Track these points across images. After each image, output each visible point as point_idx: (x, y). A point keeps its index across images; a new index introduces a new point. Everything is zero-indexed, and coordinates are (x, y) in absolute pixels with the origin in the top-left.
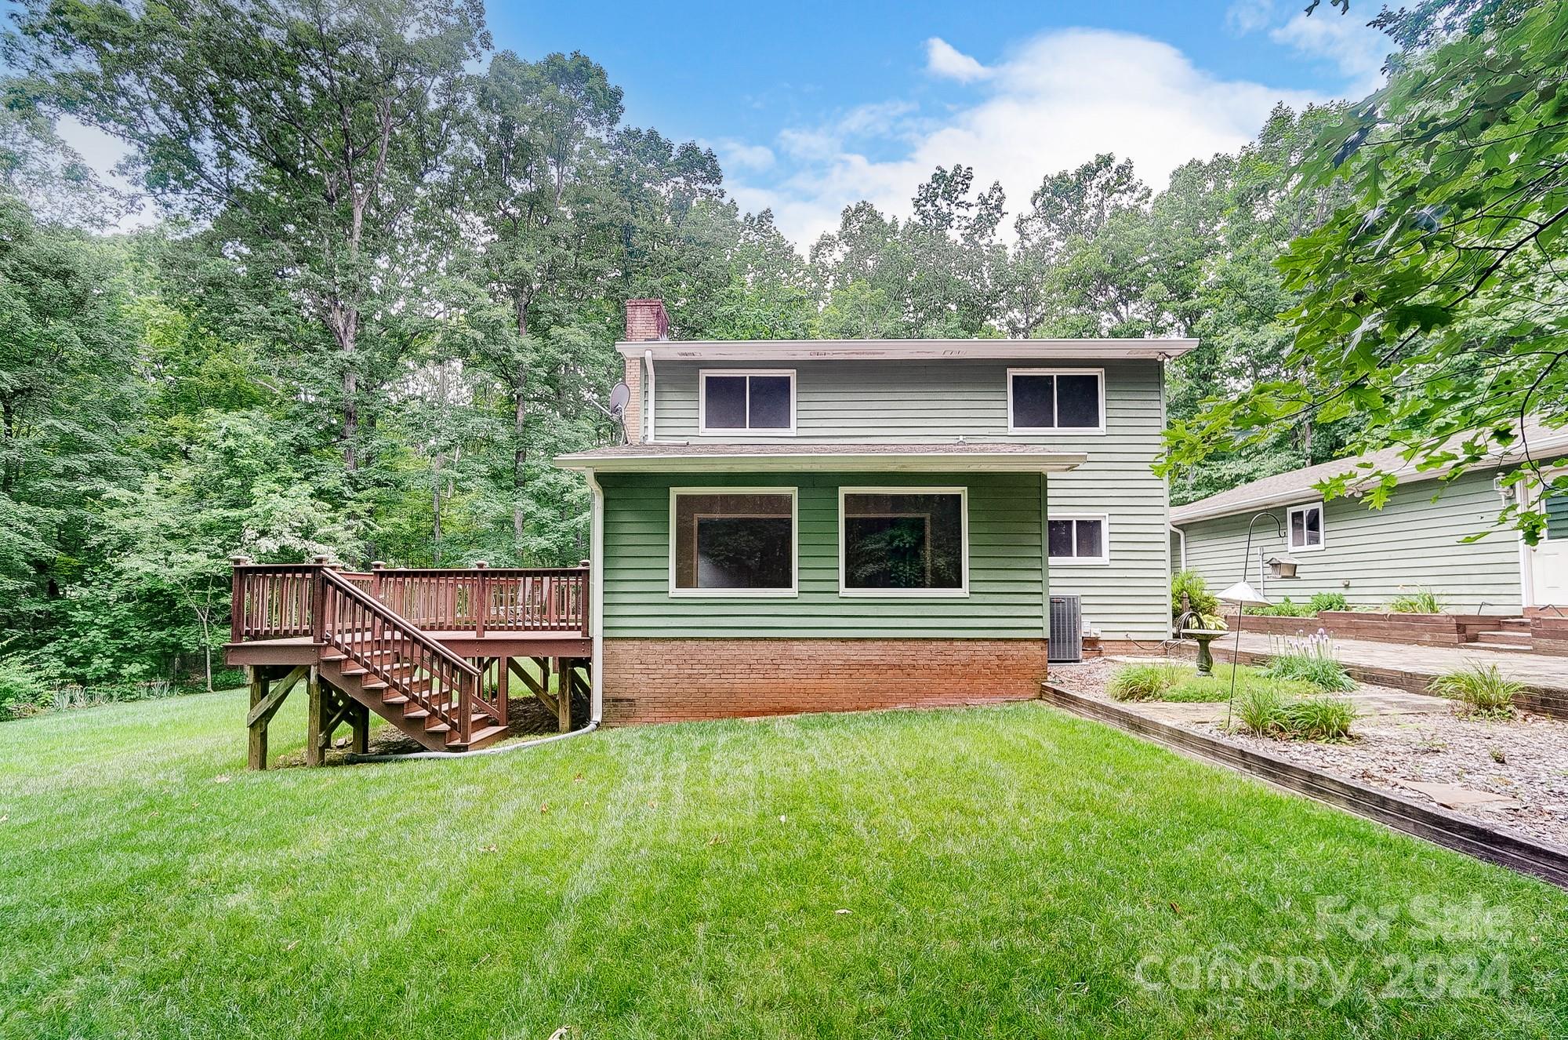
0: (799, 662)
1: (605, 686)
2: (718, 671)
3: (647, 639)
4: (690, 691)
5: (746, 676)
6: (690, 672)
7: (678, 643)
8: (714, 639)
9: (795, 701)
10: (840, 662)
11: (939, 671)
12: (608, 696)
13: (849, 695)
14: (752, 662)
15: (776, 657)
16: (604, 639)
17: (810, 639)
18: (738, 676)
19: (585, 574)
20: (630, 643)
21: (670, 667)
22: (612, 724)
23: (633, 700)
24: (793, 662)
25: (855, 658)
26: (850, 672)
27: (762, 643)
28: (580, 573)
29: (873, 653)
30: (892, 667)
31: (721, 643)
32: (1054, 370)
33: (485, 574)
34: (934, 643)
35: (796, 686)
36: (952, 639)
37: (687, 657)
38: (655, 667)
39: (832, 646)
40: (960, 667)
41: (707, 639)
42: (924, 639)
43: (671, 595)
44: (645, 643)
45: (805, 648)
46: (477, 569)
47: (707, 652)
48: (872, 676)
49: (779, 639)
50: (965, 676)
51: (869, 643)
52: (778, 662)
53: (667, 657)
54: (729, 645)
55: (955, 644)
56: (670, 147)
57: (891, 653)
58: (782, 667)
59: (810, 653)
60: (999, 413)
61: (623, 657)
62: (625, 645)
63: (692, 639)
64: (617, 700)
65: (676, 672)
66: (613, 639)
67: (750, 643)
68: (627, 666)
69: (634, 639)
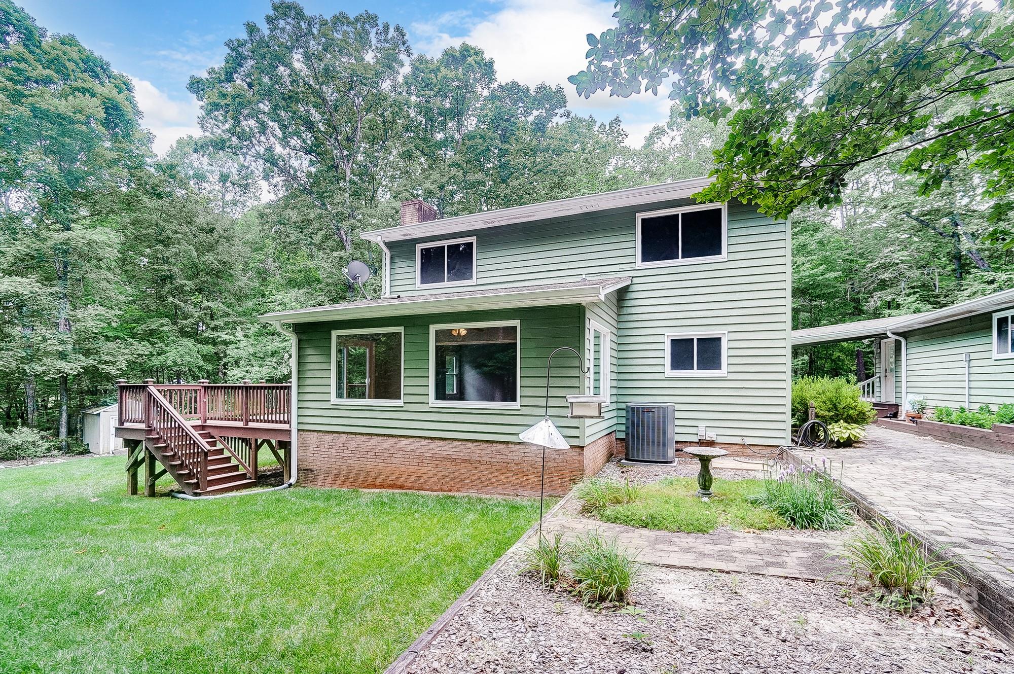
0: (404, 453)
1: (299, 460)
2: (358, 456)
3: (320, 431)
4: (342, 467)
5: (374, 460)
6: (343, 455)
7: (336, 435)
8: (355, 434)
9: (402, 481)
10: (430, 455)
11: (497, 467)
12: (301, 467)
13: (436, 480)
14: (377, 451)
15: (391, 448)
16: (299, 430)
17: (412, 437)
18: (369, 460)
19: (289, 388)
20: (312, 433)
21: (332, 450)
22: (303, 485)
23: (313, 471)
24: (401, 452)
25: (440, 452)
26: (437, 462)
27: (383, 438)
28: (286, 388)
29: (451, 449)
30: (465, 461)
31: (360, 436)
32: (679, 209)
33: (247, 388)
34: (494, 445)
35: (402, 470)
36: (508, 443)
37: (341, 445)
38: (324, 450)
39: (425, 443)
40: (513, 465)
41: (352, 433)
42: (487, 441)
43: (332, 402)
44: (319, 434)
45: (408, 443)
46: (243, 385)
47: (352, 442)
48: (451, 466)
49: (392, 436)
50: (517, 472)
51: (449, 442)
52: (392, 452)
53: (330, 444)
54: (365, 438)
55: (510, 446)
56: (528, 89)
57: (464, 450)
58: (394, 455)
59: (411, 447)
60: (629, 252)
61: (309, 442)
62: (311, 435)
63: (344, 433)
64: (305, 470)
65: (335, 454)
66: (303, 430)
67: (375, 437)
68: (311, 448)
69: (314, 431)
